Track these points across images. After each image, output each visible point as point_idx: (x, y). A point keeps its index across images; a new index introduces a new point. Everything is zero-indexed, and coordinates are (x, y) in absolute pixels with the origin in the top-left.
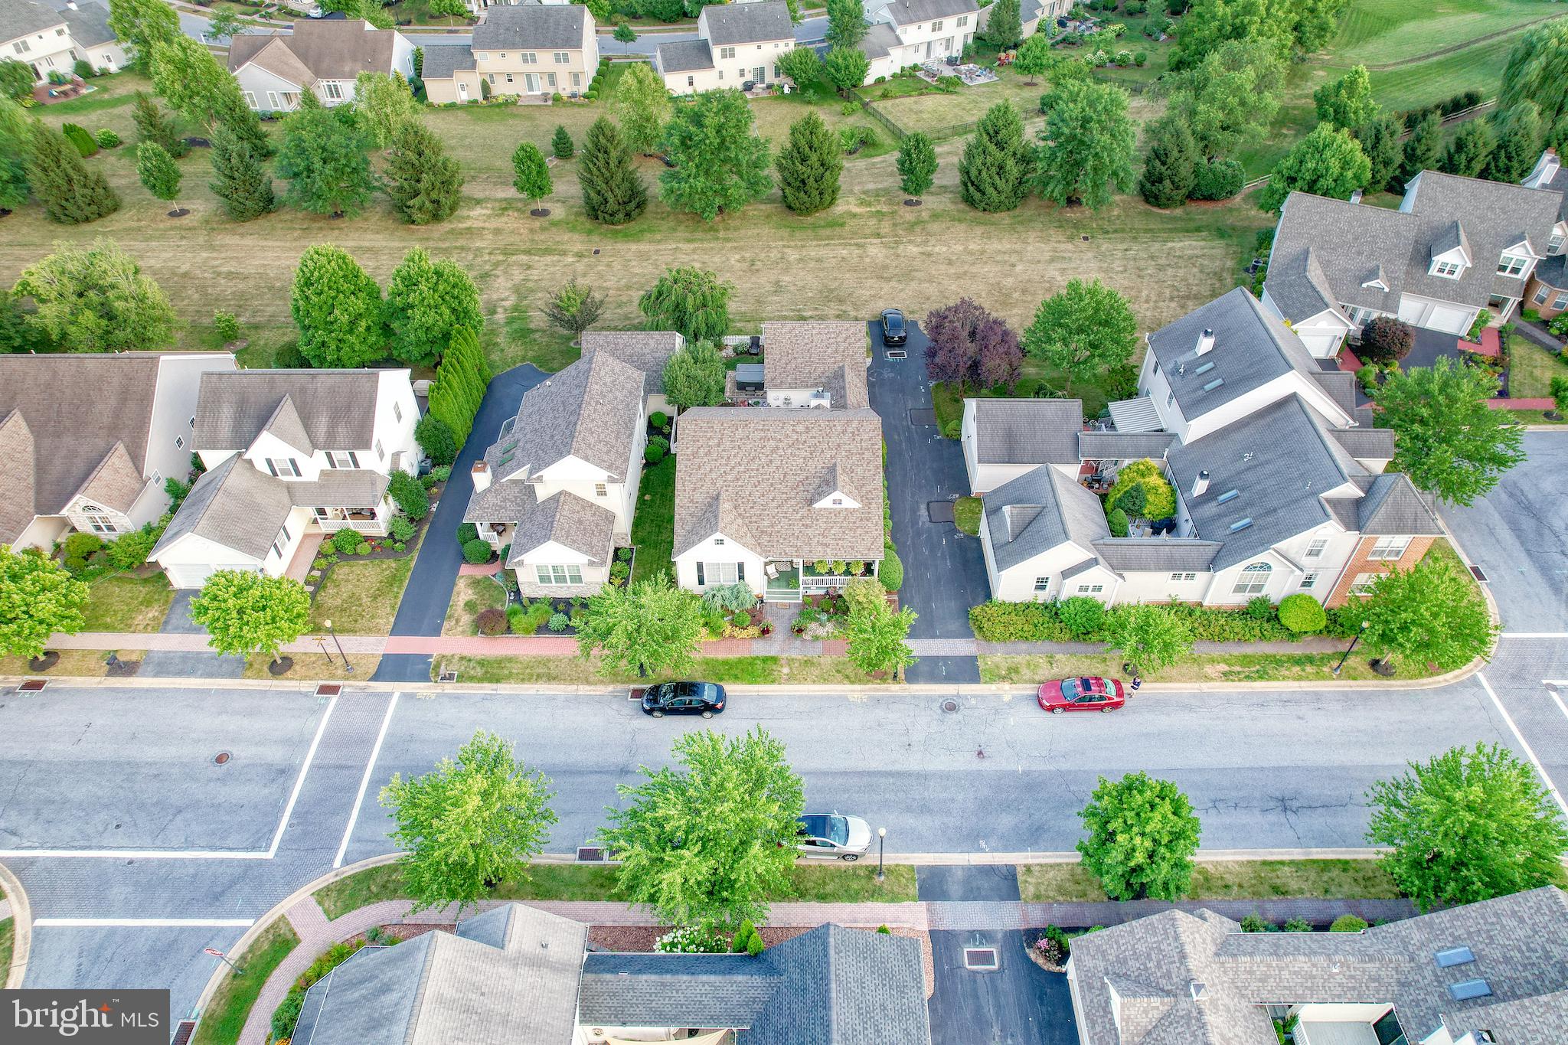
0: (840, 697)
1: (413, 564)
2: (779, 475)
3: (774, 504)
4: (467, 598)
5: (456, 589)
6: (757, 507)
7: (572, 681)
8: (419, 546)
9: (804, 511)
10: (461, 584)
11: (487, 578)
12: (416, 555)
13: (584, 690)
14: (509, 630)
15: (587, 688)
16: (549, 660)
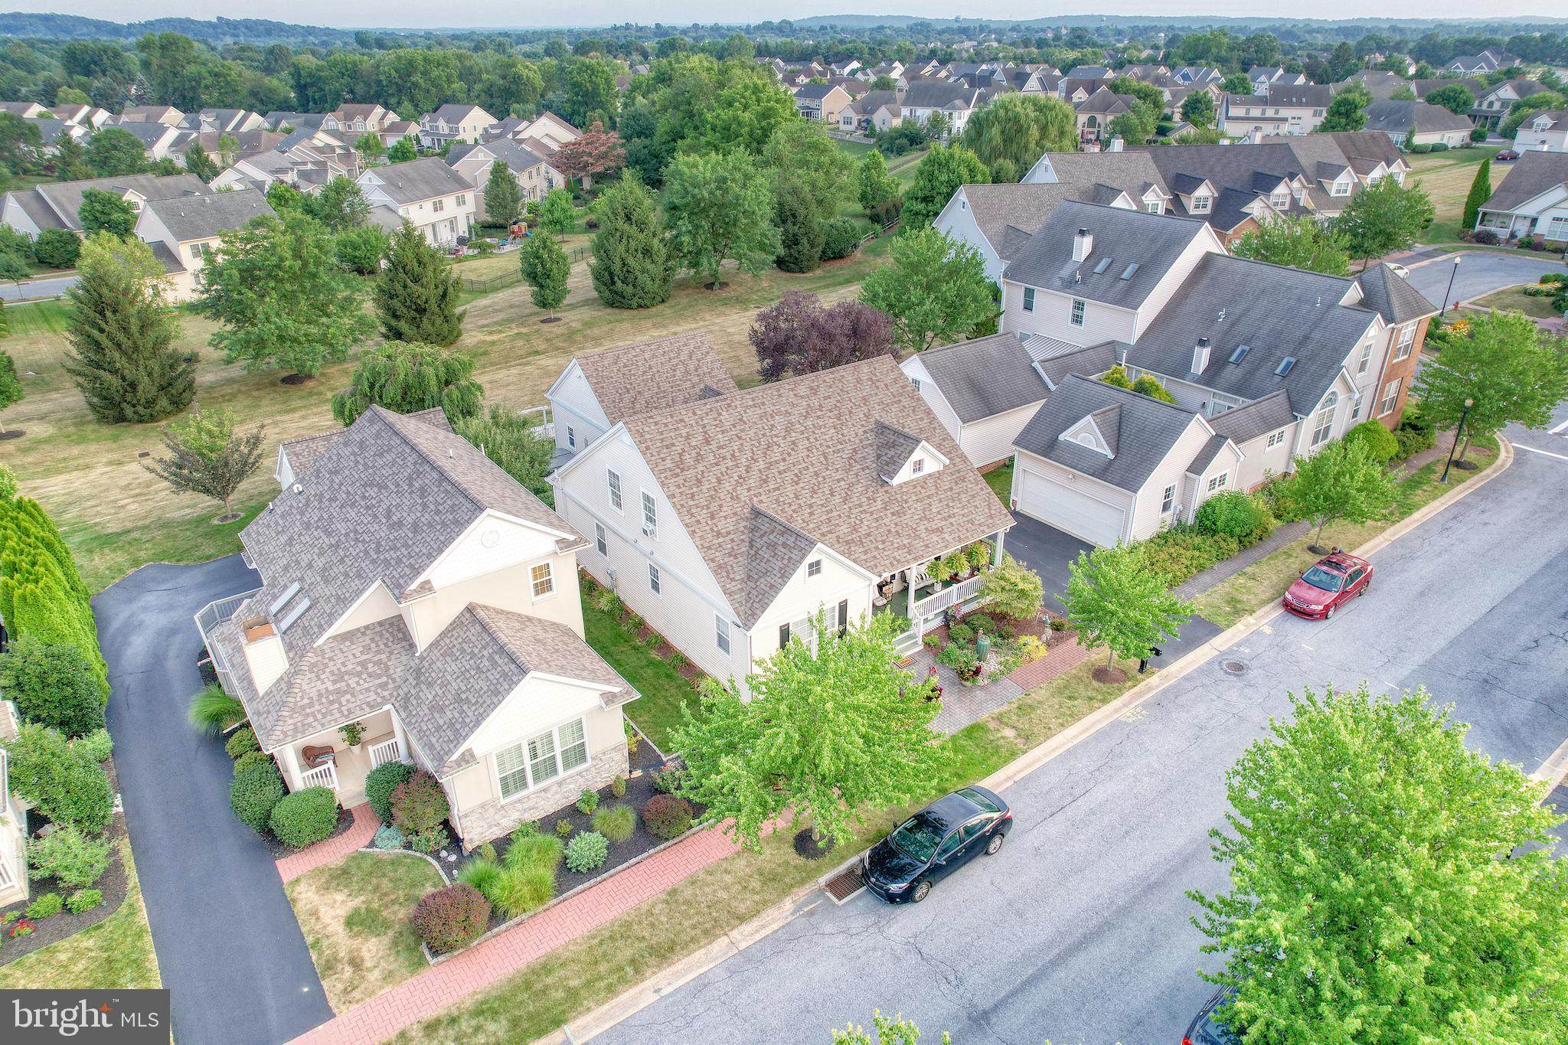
0: (1112, 725)
1: (143, 918)
2: (816, 457)
3: (837, 499)
4: (343, 911)
5: (301, 909)
6: (818, 511)
7: (709, 934)
8: (133, 879)
9: (881, 494)
10: (305, 896)
11: (357, 858)
12: (136, 897)
13: (745, 936)
14: (497, 916)
15: (746, 928)
16: (628, 925)
